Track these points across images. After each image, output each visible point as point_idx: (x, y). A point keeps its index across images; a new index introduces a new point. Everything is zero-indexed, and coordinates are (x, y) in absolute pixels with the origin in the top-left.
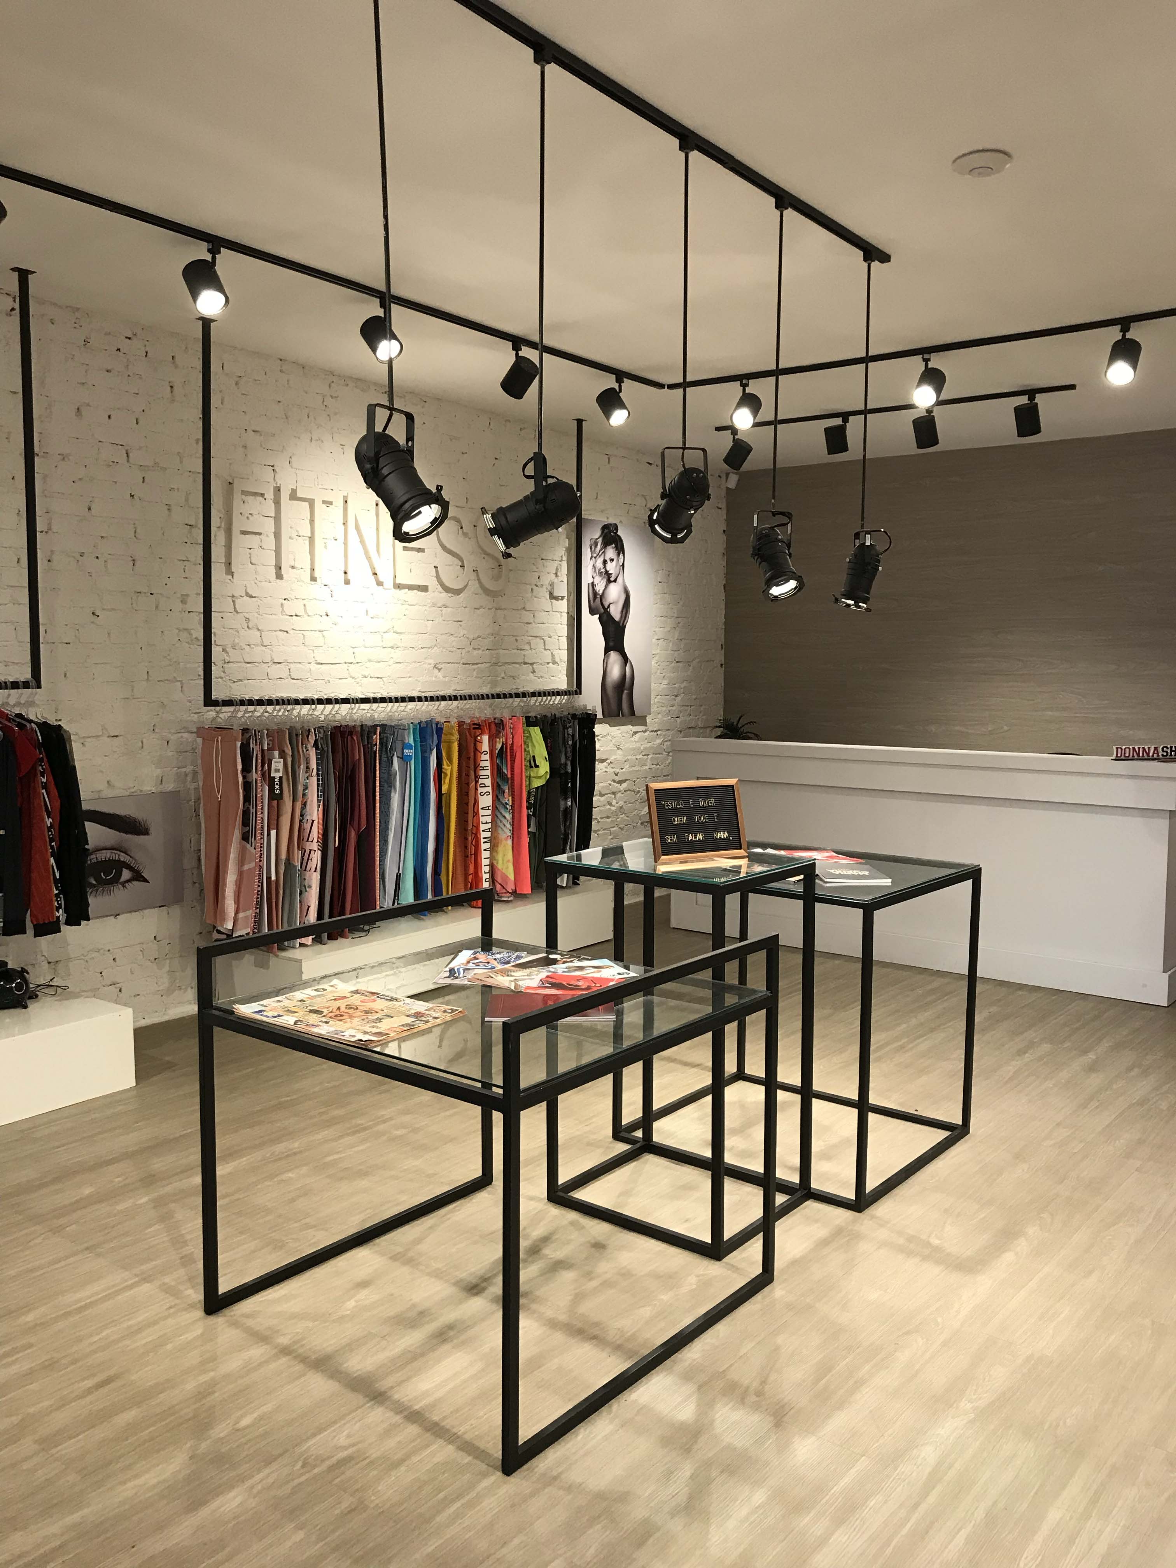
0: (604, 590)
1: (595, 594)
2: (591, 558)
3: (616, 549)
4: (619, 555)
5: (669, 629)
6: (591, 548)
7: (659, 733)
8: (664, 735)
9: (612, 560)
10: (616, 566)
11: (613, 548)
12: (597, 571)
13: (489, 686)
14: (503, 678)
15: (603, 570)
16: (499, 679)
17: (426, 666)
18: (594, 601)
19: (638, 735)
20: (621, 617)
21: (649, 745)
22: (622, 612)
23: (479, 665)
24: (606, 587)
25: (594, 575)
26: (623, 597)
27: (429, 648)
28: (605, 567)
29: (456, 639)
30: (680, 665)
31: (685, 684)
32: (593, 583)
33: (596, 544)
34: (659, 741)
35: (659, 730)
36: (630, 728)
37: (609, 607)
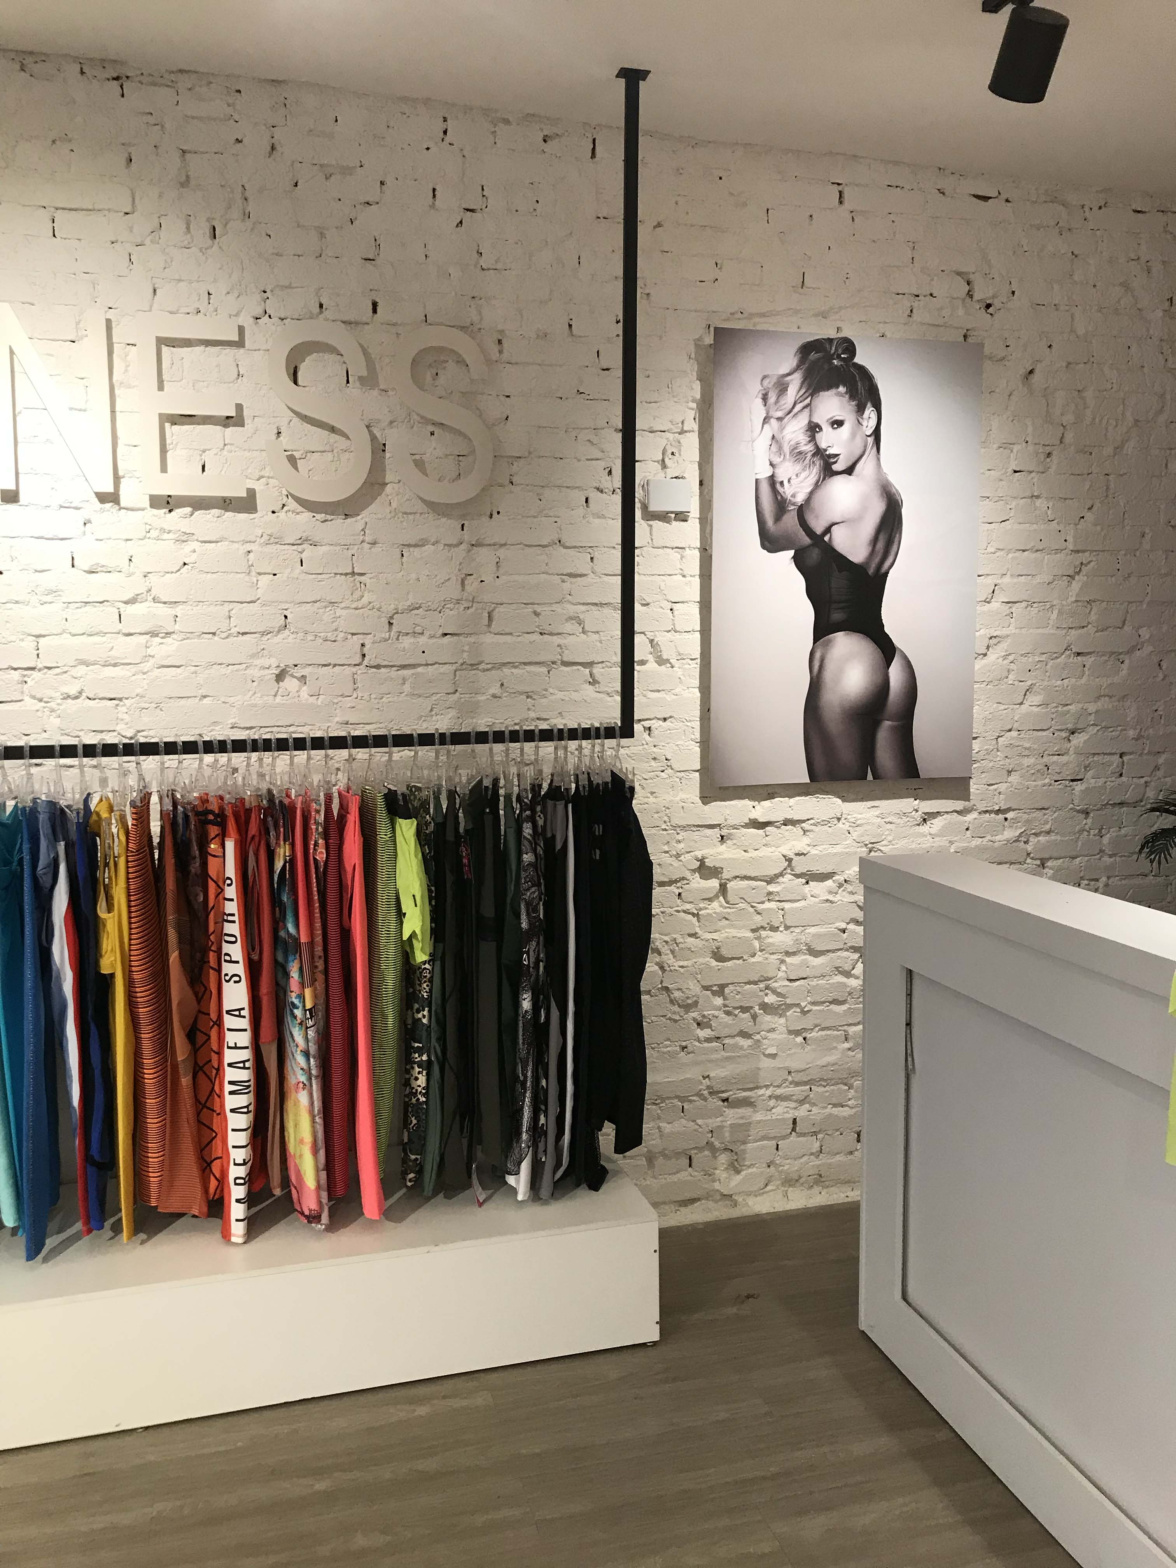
0: (811, 493)
1: (781, 505)
2: (766, 420)
3: (852, 397)
4: (860, 409)
5: (1047, 578)
6: (765, 398)
7: (1010, 815)
8: (1028, 821)
9: (838, 423)
10: (853, 435)
11: (839, 394)
12: (786, 449)
13: (453, 713)
14: (494, 696)
15: (809, 448)
16: (482, 698)
17: (255, 673)
18: (778, 518)
19: (937, 824)
20: (872, 553)
21: (977, 842)
22: (875, 541)
23: (420, 670)
24: (817, 486)
25: (776, 460)
26: (878, 508)
27: (263, 634)
28: (813, 439)
29: (344, 613)
30: (1089, 660)
31: (1104, 704)
32: (772, 480)
33: (782, 388)
34: (1010, 834)
35: (1009, 810)
36: (908, 804)
37: (828, 530)
